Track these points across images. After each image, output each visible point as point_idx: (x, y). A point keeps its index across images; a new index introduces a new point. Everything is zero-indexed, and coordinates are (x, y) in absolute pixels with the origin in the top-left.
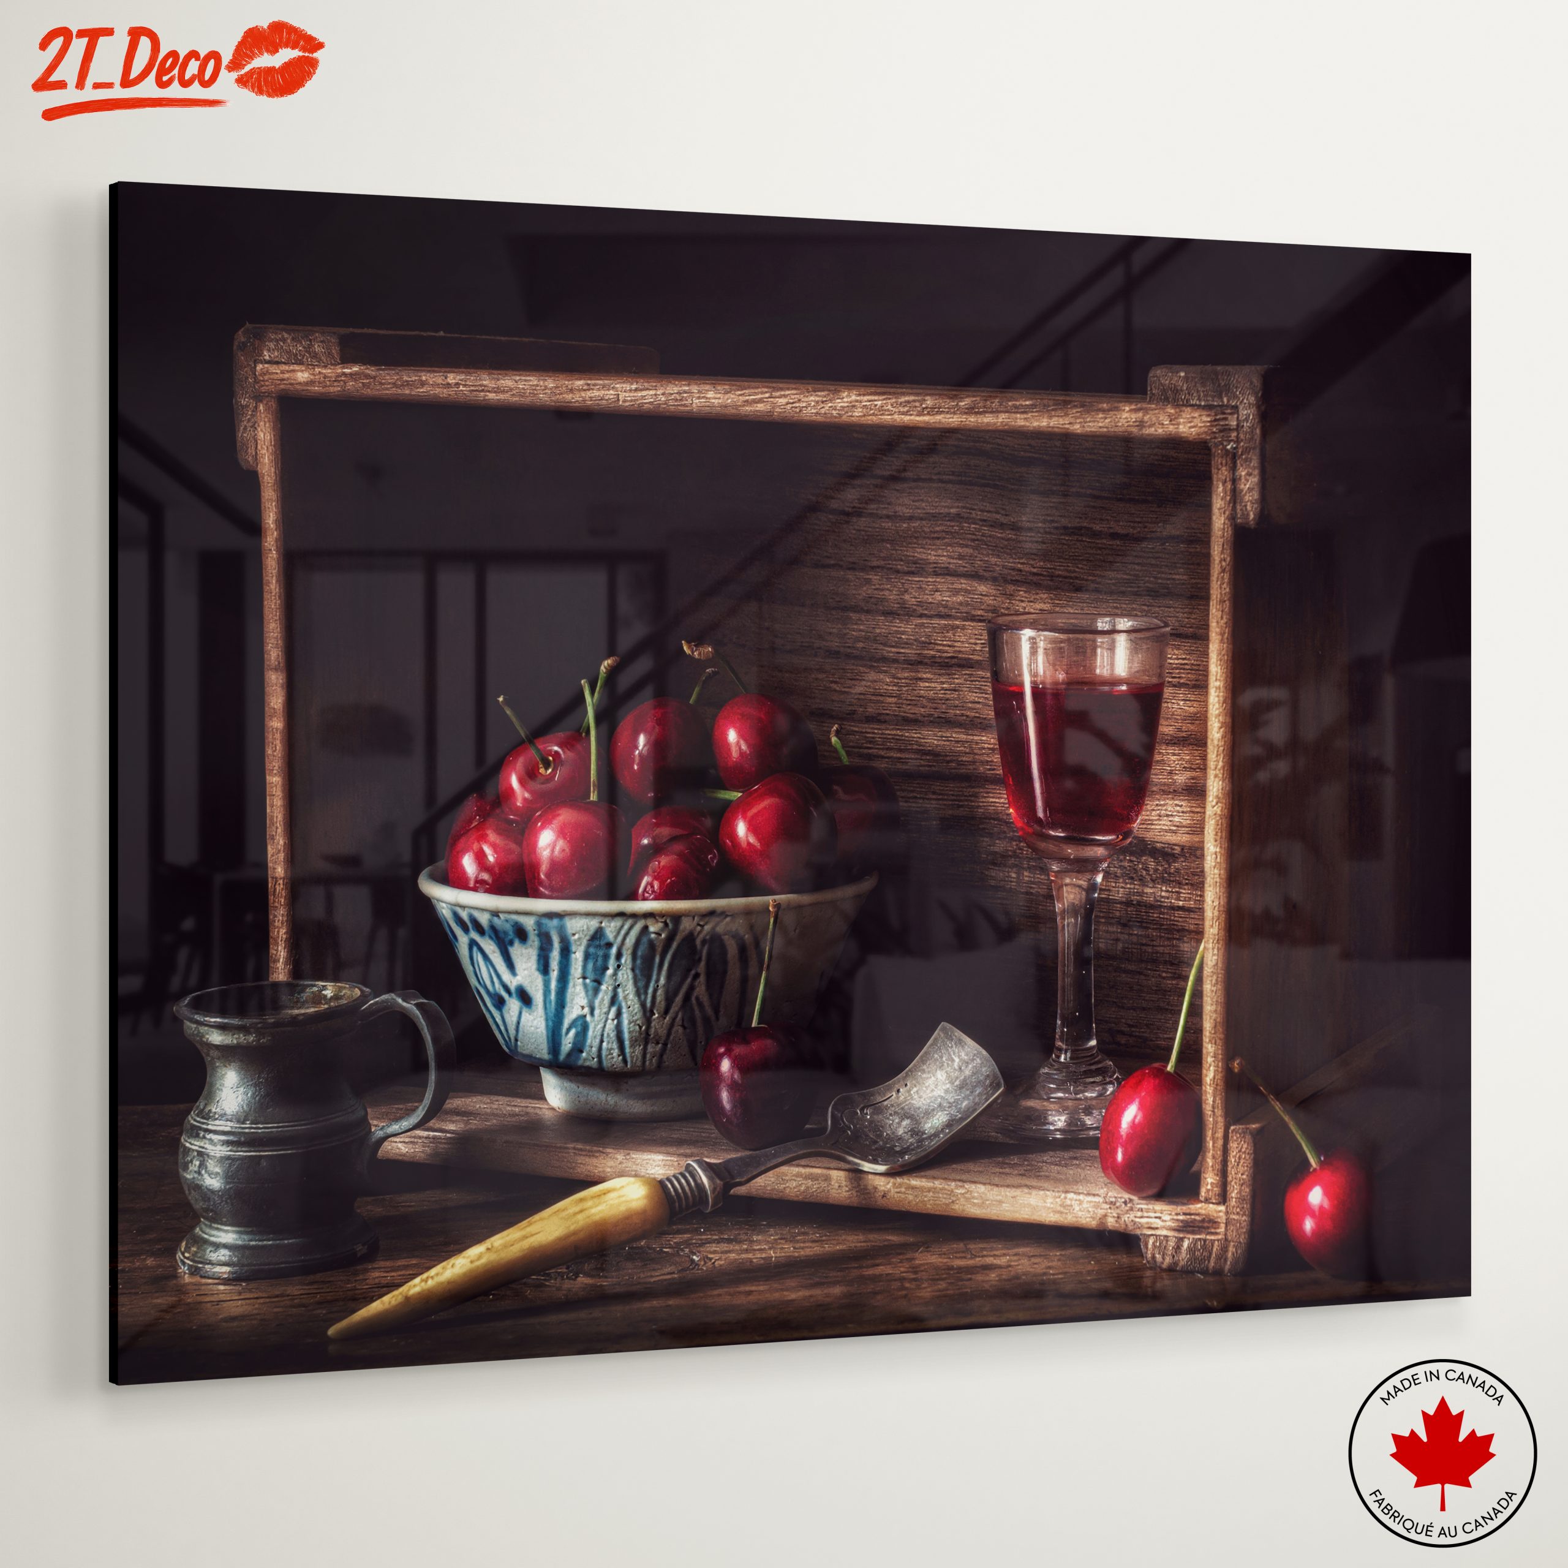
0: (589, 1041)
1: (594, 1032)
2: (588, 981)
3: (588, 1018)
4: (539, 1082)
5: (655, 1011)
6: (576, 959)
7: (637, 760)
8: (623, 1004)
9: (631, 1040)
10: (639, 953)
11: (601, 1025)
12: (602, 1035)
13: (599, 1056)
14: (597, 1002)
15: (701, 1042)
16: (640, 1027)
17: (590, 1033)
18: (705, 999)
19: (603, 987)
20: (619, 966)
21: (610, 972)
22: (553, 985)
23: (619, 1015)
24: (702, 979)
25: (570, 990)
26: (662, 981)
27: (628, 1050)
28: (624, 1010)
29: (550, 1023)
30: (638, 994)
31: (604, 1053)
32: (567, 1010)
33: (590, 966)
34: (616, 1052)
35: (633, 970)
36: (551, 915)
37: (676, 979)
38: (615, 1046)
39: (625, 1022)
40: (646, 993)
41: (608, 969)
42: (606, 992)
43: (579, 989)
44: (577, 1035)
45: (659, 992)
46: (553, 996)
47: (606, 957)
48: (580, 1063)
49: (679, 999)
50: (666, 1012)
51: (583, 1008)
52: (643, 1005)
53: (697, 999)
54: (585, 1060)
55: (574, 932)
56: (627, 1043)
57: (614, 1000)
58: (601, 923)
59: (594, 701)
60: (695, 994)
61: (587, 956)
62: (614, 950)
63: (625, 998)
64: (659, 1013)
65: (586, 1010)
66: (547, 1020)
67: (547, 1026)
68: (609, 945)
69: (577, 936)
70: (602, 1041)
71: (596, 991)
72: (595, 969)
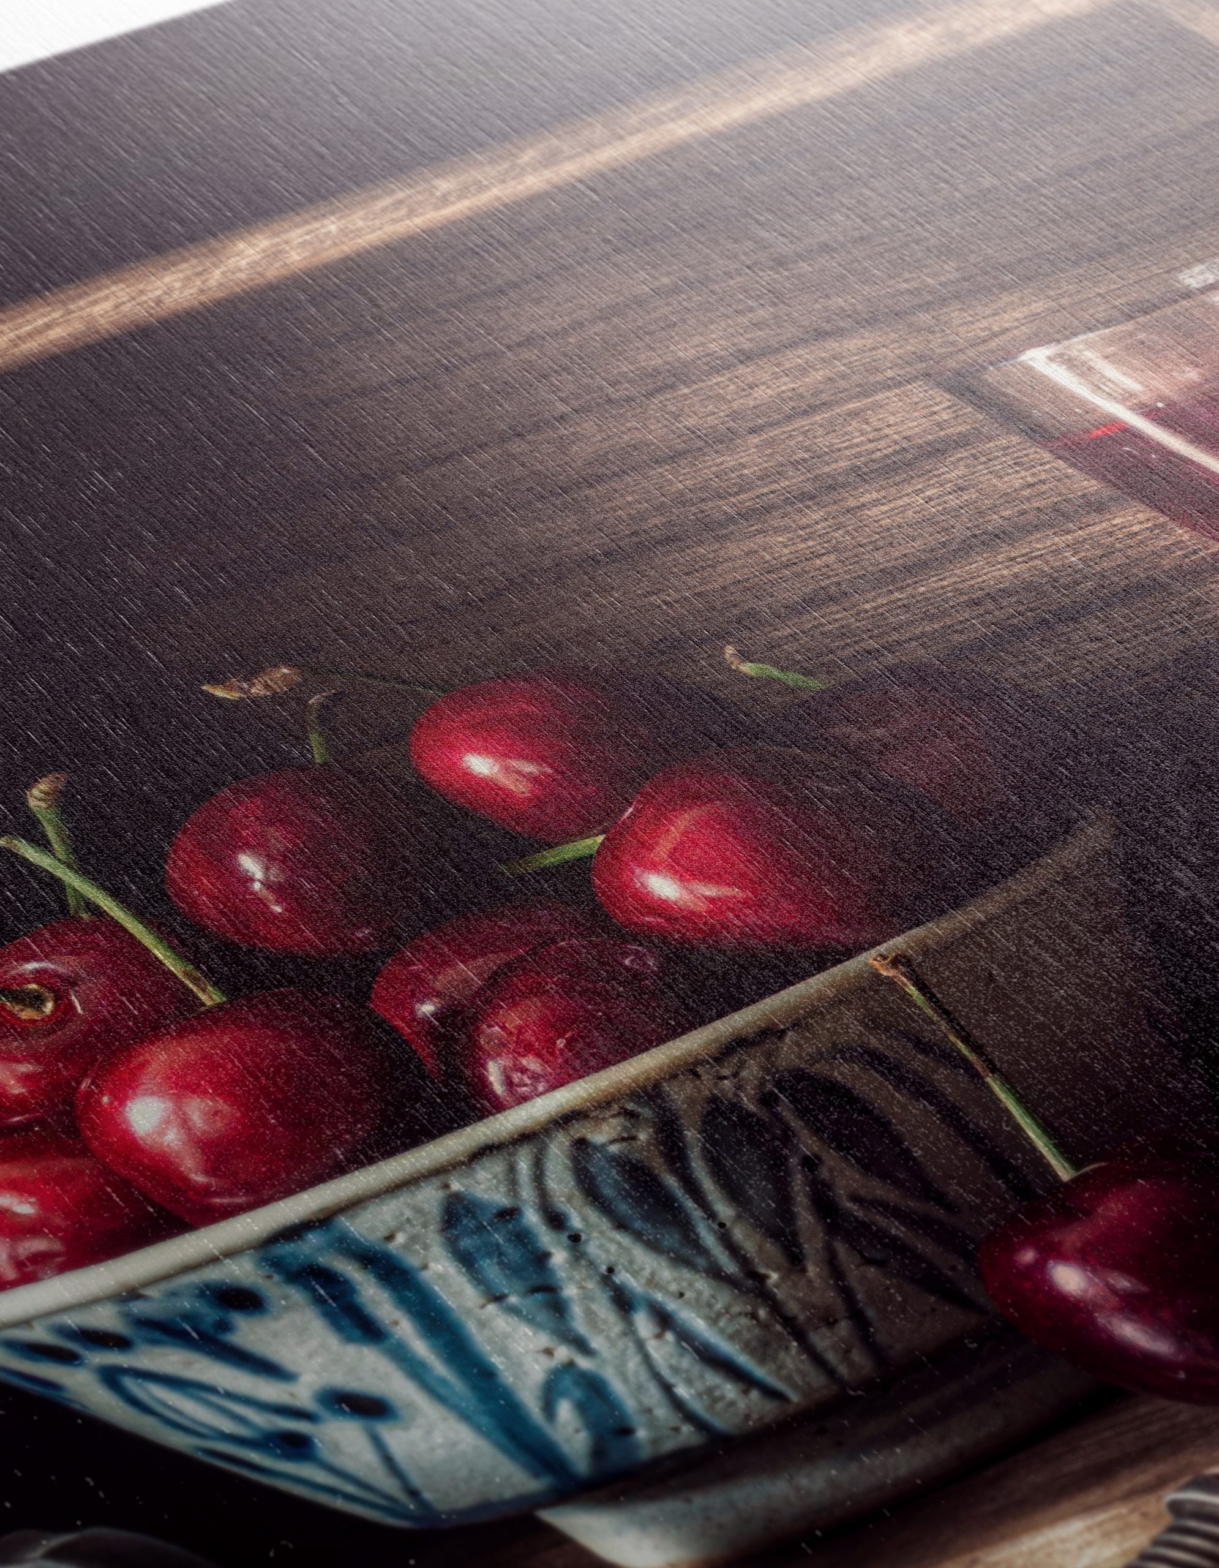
0: (630, 1404)
1: (625, 1380)
2: (513, 1300)
3: (584, 1363)
4: (560, 1540)
5: (762, 1270)
6: (440, 1276)
7: (266, 894)
8: (659, 1296)
9: (747, 1348)
10: (608, 1191)
11: (633, 1363)
12: (657, 1377)
13: (689, 1416)
14: (579, 1324)
15: (953, 1268)
16: (754, 1316)
17: (618, 1387)
18: (879, 1189)
19: (570, 1291)
20: (575, 1238)
21: (559, 1257)
22: (420, 1347)
23: (664, 1320)
24: (831, 1159)
25: (481, 1340)
26: (725, 1210)
27: (760, 1372)
28: (672, 1306)
29: (485, 1420)
30: (679, 1261)
31: (698, 1407)
32: (507, 1377)
33: (491, 1269)
34: (730, 1390)
35: (621, 1225)
36: (293, 1232)
37: (757, 1187)
38: (713, 1379)
39: (699, 1324)
40: (703, 1251)
41: (546, 1256)
42: (587, 1297)
43: (500, 1321)
44: (581, 1408)
45: (738, 1234)
46: (440, 1368)
47: (523, 1238)
48: (645, 1453)
49: (805, 1218)
50: (795, 1260)
51: (548, 1352)
52: (715, 1273)
53: (855, 1198)
54: (655, 1442)
55: (386, 1234)
56: (743, 1360)
57: (623, 1302)
58: (446, 1186)
59: (62, 857)
60: (841, 1194)
61: (466, 1260)
62: (532, 1218)
63: (652, 1282)
64: (777, 1269)
65: (563, 1353)
66: (465, 1417)
67: (478, 1428)
68: (509, 1214)
69: (401, 1238)
70: (667, 1389)
71: (558, 1308)
72: (513, 1271)
